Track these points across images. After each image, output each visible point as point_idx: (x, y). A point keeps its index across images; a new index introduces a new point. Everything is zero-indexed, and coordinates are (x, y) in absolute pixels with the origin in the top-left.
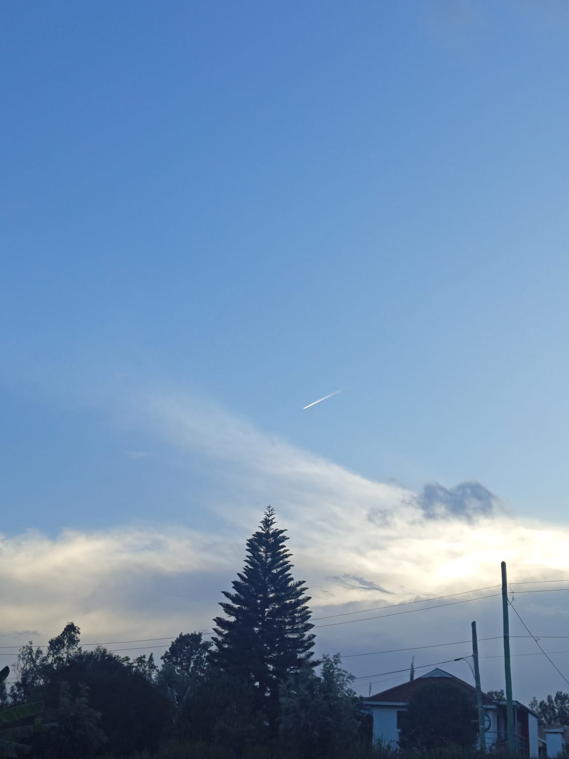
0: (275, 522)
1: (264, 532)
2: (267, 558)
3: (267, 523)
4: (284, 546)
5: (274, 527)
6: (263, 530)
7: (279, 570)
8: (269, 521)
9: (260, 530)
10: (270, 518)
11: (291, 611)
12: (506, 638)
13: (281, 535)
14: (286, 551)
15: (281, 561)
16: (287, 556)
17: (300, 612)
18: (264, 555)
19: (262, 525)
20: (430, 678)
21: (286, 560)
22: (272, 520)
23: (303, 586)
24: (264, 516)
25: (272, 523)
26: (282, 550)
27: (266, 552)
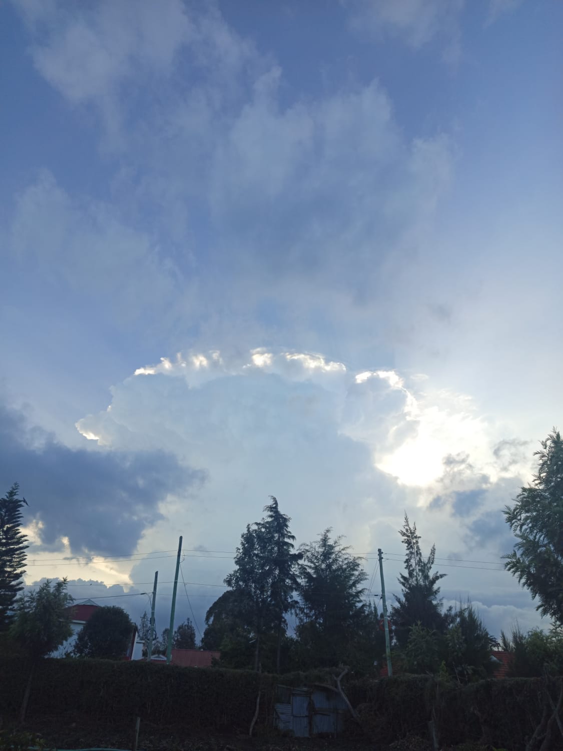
0: (17, 495)
1: (7, 499)
2: (5, 516)
3: (12, 494)
4: (18, 511)
5: (15, 497)
6: (7, 498)
7: (11, 525)
8: (13, 493)
9: (5, 498)
10: (15, 491)
11: (12, 553)
12: (176, 583)
13: (19, 503)
14: (20, 514)
15: (14, 520)
16: (19, 517)
17: (18, 554)
18: (4, 514)
19: (8, 495)
20: (84, 605)
21: (19, 519)
22: (16, 492)
23: (25, 538)
24: (11, 489)
25: (15, 495)
26: (17, 513)
27: (5, 513)
